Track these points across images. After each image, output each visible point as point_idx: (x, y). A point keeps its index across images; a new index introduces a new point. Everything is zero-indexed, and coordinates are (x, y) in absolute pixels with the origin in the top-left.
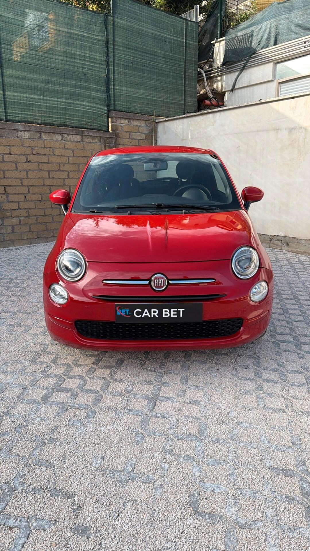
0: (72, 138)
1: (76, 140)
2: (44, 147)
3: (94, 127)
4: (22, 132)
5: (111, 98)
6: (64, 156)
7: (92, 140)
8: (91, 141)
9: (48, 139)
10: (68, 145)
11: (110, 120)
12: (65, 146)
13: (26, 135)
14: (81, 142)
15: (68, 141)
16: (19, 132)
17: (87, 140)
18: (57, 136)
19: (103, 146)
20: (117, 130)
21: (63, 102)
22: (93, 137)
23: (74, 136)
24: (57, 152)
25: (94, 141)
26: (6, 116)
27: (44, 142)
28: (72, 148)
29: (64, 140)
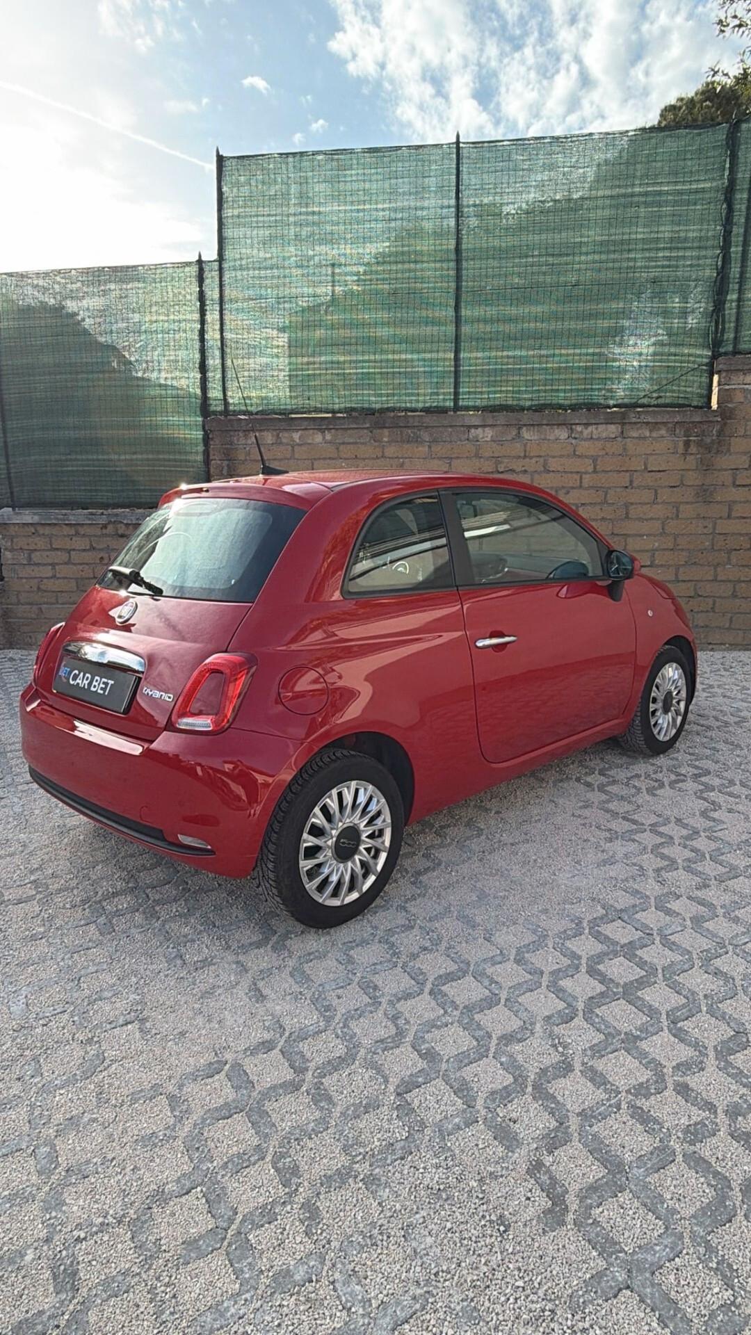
0: (595, 432)
1: (604, 435)
2: (525, 457)
3: (668, 401)
4: (480, 430)
5: (727, 326)
6: (571, 472)
7: (651, 431)
8: (648, 434)
9: (536, 438)
10: (584, 447)
11: (716, 378)
12: (575, 451)
13: (488, 434)
14: (619, 439)
15: (586, 440)
16: (473, 431)
17: (635, 434)
18: (556, 431)
19: (681, 445)
20: (731, 402)
21: (587, 354)
22: (654, 426)
23: (600, 426)
24: (553, 464)
25: (654, 434)
26: (456, 400)
27: (525, 445)
28: (592, 453)
29: (575, 438)
